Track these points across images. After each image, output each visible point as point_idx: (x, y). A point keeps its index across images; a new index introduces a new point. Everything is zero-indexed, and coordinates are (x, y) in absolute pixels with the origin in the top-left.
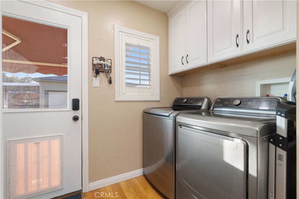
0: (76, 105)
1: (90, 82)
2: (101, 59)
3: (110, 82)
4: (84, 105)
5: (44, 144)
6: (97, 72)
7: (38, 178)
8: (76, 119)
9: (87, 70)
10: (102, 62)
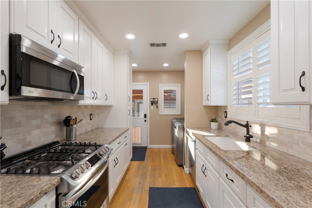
0: (145, 116)
1: (150, 108)
2: (154, 99)
3: (157, 107)
4: (148, 116)
5: (137, 128)
6: (152, 104)
7: (135, 139)
8: (145, 121)
9: (149, 103)
10: (154, 100)
